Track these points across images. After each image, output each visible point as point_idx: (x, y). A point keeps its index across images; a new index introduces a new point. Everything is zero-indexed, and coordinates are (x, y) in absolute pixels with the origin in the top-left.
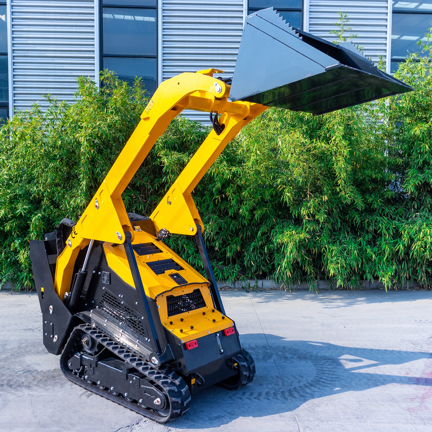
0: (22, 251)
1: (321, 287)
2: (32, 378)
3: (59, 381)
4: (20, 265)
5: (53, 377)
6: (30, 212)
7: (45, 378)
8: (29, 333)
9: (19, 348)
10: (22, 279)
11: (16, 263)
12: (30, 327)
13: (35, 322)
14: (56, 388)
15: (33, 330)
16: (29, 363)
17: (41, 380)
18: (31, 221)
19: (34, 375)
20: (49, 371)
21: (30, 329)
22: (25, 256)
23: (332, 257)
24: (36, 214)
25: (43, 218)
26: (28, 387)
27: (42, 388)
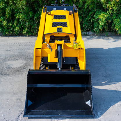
0: (4, 22)
1: (109, 34)
2: (10, 71)
3: (21, 72)
4: (4, 27)
5: (18, 70)
6: (6, 7)
7: (15, 71)
8: (8, 52)
9: (5, 58)
10: (5, 32)
11: (2, 26)
12: (9, 49)
13: (10, 47)
14: (19, 75)
15: (10, 51)
16: (9, 64)
17: (13, 72)
18: (6, 10)
19: (11, 69)
20: (16, 68)
21: (9, 50)
22: (5, 23)
23: (117, 24)
24: (8, 8)
25: (10, 9)
26: (9, 75)
27: (14, 75)
